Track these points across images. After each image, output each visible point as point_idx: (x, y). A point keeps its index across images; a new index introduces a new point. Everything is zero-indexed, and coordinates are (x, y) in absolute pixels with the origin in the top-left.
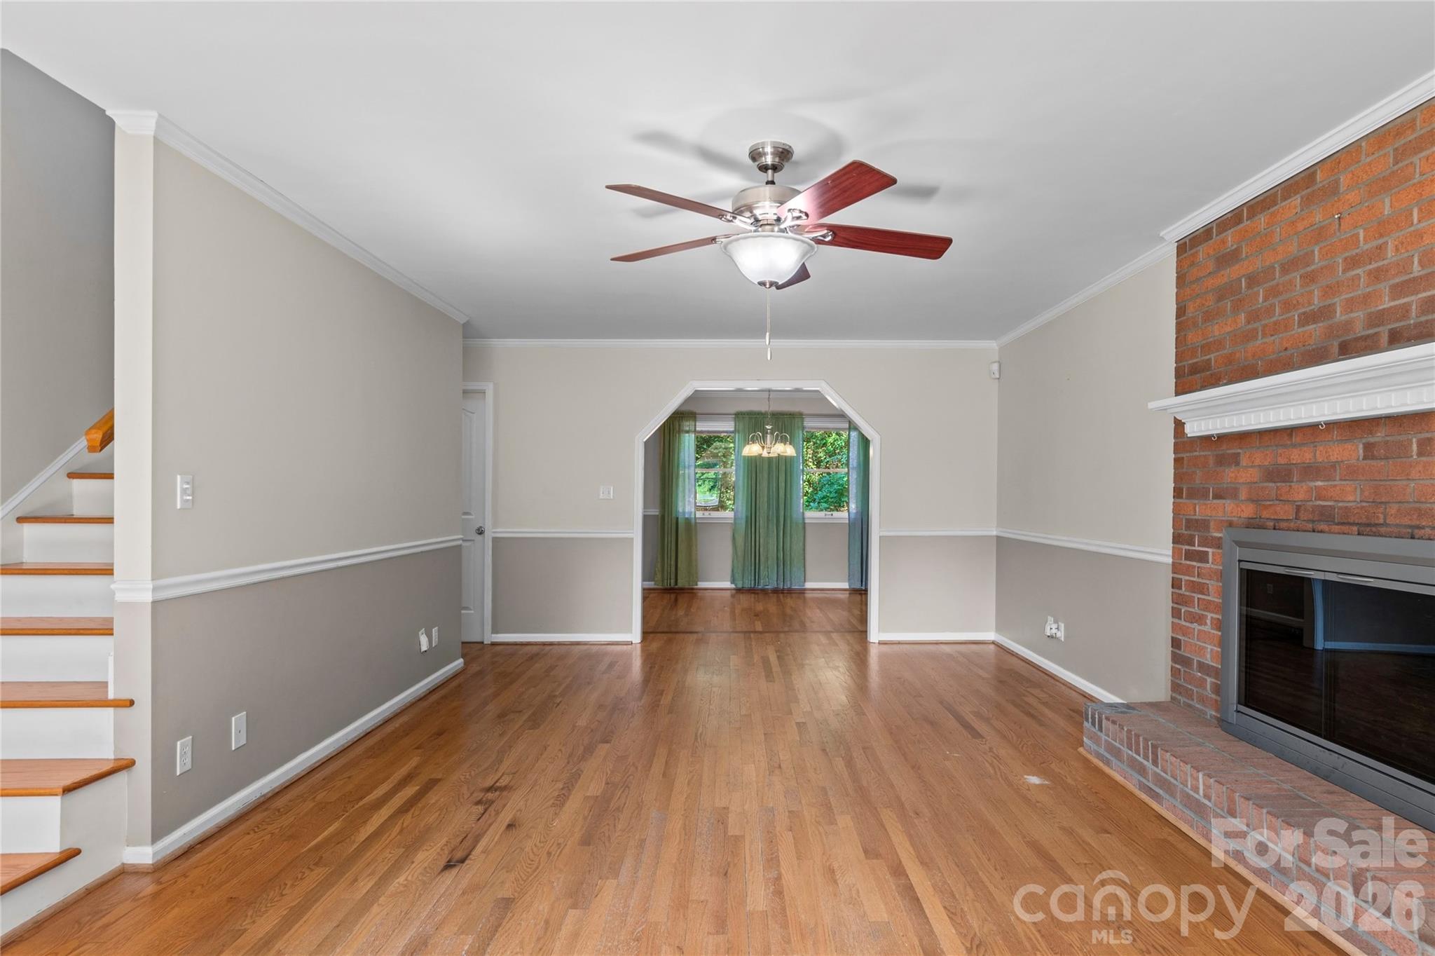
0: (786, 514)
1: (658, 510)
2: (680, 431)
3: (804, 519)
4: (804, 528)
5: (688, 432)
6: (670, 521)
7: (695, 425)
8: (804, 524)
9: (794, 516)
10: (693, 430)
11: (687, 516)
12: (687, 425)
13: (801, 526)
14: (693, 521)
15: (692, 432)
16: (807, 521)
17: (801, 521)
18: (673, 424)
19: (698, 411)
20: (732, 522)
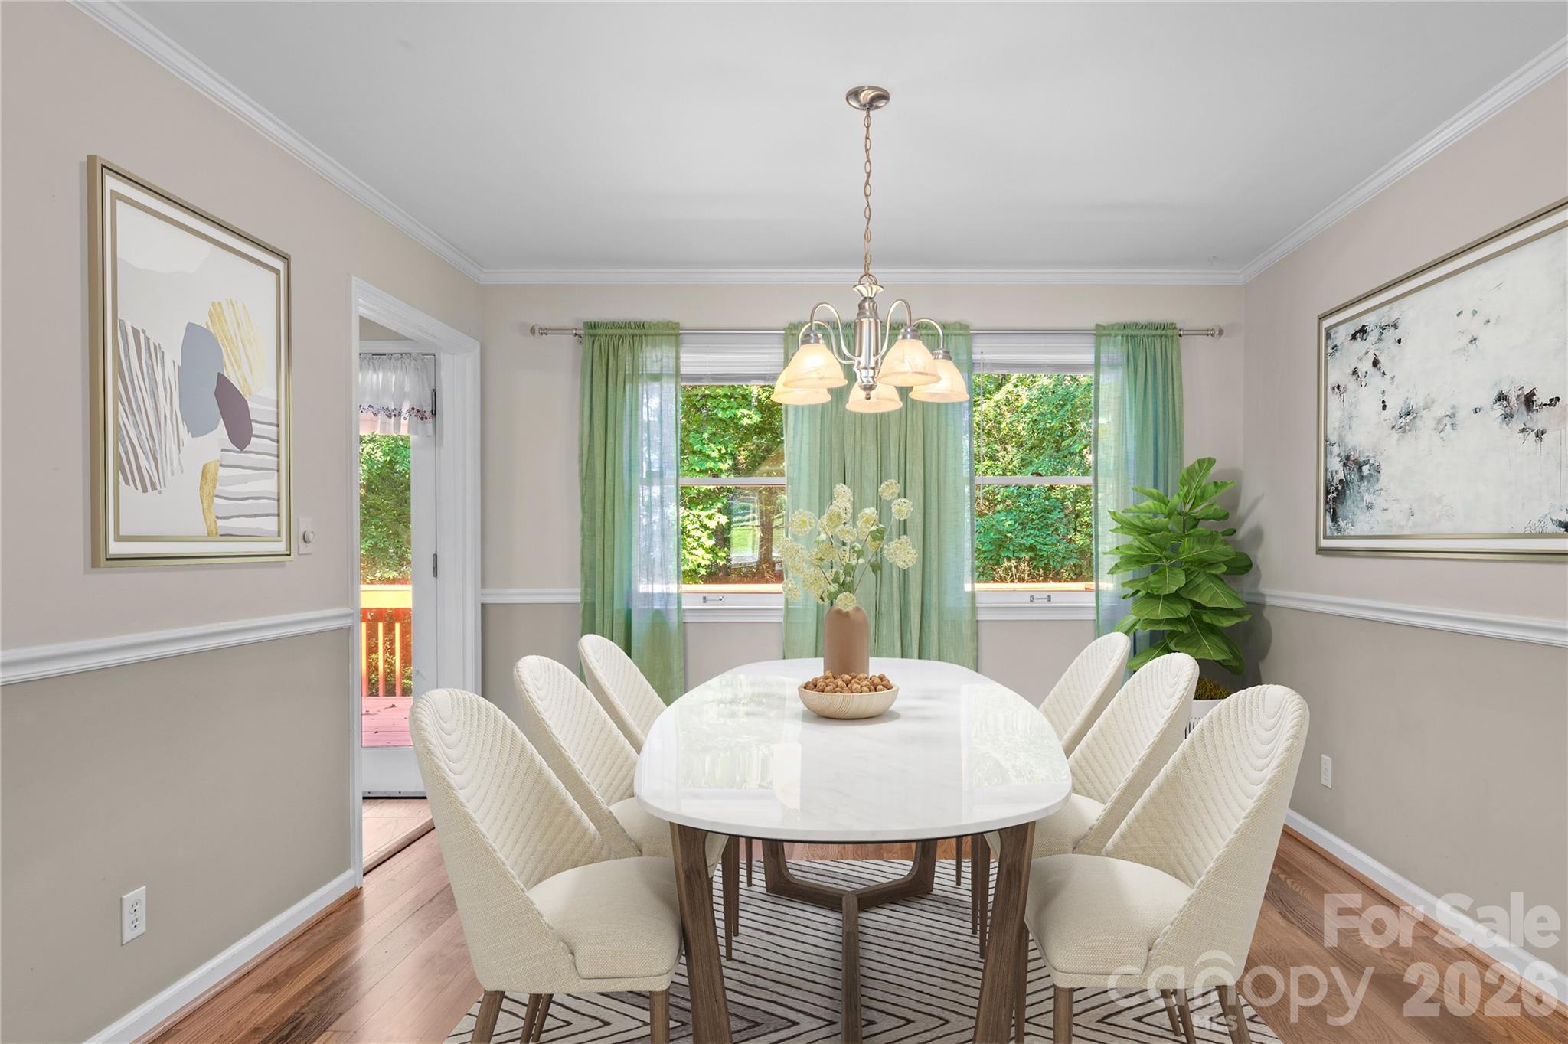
0: (927, 596)
1: (579, 590)
2: (635, 376)
3: (974, 609)
4: (976, 634)
5: (656, 377)
6: (607, 621)
7: (677, 358)
8: (976, 623)
9: (950, 602)
10: (672, 371)
11: (657, 607)
12: (654, 357)
13: (967, 632)
14: (674, 619)
15: (669, 375)
16: (982, 616)
17: (967, 617)
18: (616, 355)
19: (686, 322)
20: (781, 620)
